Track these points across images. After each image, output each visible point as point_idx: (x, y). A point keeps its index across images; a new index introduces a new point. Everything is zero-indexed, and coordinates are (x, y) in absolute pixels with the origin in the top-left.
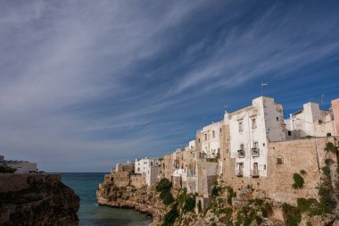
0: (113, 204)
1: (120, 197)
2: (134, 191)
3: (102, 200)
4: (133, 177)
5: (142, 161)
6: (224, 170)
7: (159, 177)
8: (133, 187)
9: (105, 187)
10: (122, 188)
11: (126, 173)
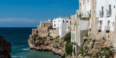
0: (38, 48)
1: (43, 44)
2: (51, 40)
3: (31, 46)
4: (51, 31)
5: (57, 20)
6: (92, 26)
7: (67, 30)
8: (51, 37)
9: (33, 37)
10: (44, 38)
11: (46, 28)
